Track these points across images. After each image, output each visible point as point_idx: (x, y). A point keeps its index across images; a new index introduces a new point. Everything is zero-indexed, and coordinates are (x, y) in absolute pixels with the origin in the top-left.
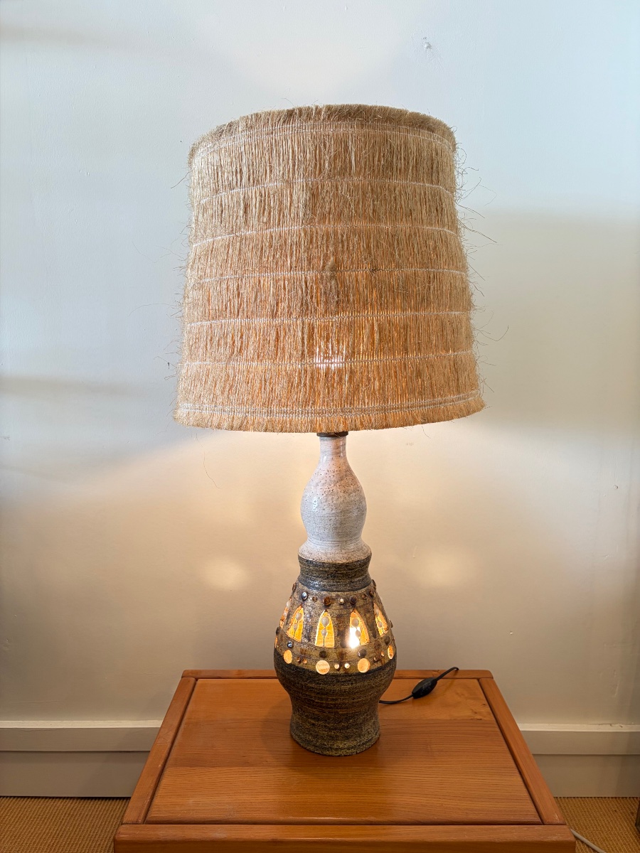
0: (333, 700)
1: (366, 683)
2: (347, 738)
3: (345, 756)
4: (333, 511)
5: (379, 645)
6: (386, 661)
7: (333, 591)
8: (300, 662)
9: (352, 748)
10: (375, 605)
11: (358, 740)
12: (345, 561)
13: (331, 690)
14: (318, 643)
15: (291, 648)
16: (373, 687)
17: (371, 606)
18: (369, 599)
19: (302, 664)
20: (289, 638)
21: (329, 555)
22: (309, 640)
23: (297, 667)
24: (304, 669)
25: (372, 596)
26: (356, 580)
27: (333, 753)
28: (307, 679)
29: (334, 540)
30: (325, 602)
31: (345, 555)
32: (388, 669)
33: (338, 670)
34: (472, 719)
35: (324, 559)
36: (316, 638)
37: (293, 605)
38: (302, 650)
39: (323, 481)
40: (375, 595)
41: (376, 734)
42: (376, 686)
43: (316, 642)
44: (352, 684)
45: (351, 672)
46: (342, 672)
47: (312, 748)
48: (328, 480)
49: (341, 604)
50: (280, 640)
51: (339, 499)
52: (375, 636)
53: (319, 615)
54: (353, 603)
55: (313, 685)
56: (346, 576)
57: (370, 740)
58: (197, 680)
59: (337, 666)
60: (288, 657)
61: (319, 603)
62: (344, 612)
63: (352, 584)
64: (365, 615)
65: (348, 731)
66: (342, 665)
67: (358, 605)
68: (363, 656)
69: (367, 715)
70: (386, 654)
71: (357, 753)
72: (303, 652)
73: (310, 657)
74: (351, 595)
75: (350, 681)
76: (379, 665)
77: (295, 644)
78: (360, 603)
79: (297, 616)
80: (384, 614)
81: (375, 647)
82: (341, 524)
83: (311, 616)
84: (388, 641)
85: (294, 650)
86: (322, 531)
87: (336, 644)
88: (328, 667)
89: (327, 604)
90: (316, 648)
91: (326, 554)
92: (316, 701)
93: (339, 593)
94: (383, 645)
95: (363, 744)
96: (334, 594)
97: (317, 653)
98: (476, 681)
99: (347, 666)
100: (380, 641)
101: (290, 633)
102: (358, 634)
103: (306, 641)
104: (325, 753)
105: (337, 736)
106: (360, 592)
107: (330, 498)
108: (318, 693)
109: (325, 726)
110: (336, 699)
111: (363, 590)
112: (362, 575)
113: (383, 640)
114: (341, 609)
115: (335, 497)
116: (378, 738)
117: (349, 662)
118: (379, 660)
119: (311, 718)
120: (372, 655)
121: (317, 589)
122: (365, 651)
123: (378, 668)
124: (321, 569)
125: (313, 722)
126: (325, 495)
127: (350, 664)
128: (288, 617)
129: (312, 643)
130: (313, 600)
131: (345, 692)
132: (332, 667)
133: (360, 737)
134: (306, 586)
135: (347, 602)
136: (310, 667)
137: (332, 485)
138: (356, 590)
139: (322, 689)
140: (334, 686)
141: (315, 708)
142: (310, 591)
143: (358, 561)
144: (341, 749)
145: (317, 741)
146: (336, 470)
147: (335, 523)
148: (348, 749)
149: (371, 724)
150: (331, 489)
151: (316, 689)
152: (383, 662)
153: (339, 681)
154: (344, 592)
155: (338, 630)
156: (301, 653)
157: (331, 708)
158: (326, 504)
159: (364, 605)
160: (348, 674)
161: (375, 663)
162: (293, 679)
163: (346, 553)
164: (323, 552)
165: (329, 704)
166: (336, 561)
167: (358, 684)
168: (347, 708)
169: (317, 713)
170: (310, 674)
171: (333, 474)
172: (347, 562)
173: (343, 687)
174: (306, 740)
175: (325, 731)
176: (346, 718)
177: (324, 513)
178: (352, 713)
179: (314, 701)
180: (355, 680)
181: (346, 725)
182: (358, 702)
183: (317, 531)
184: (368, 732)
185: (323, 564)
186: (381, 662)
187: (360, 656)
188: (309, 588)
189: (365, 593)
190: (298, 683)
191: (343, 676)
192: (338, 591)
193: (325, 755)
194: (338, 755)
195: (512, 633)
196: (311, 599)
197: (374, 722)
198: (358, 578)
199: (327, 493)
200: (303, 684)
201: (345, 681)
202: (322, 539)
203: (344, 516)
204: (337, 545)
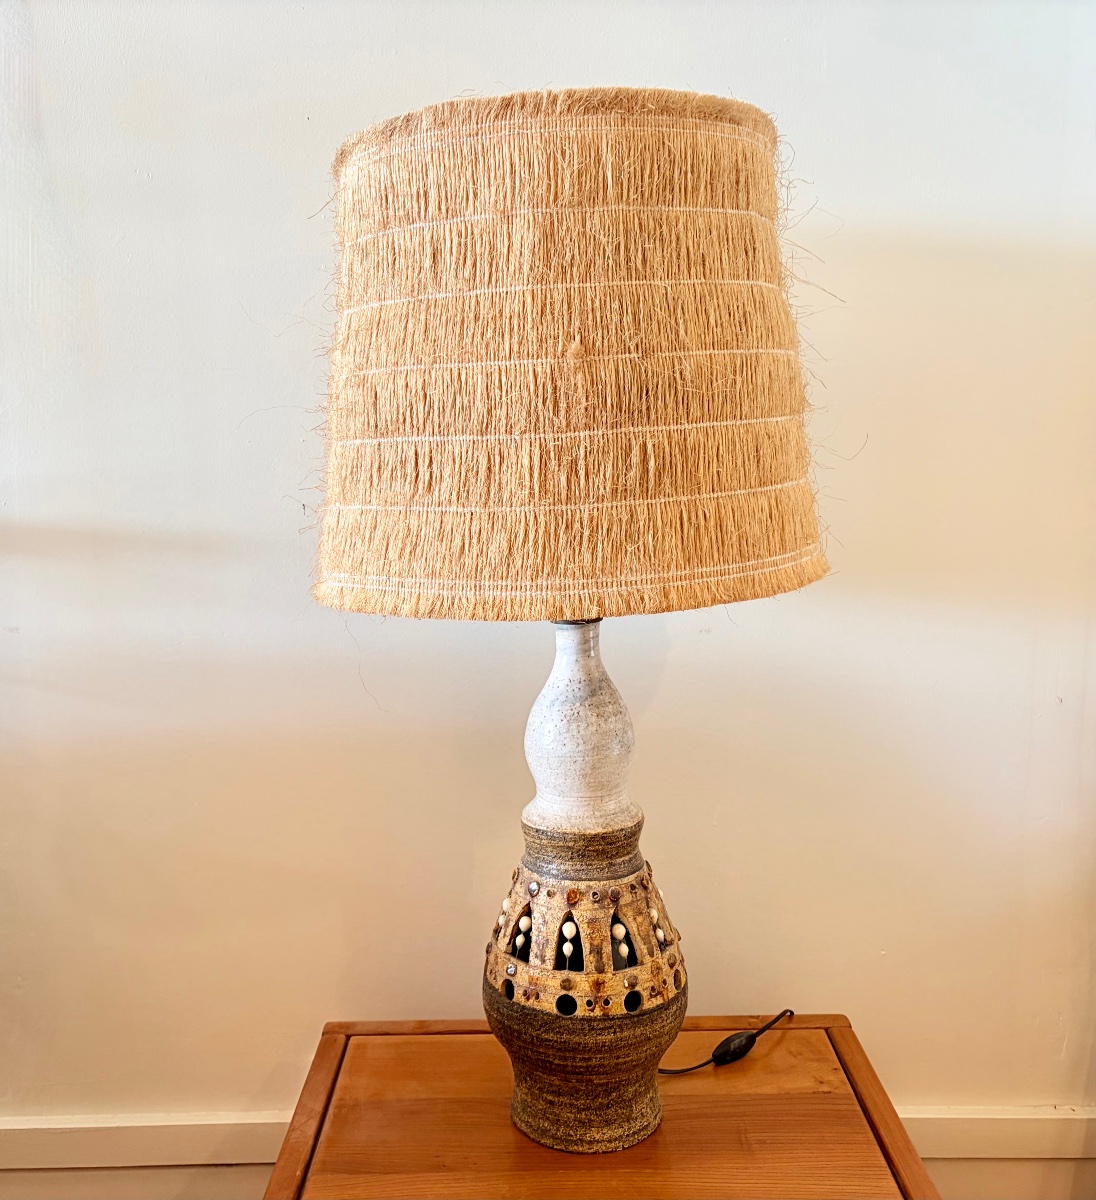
0: (585, 1059)
1: (638, 1032)
2: (608, 1123)
3: (604, 1152)
4: (580, 748)
5: (660, 968)
6: (671, 996)
7: (581, 880)
8: (528, 999)
9: (616, 1139)
10: (651, 903)
11: (626, 1127)
12: (600, 830)
13: (580, 1044)
15: (512, 976)
16: (649, 1039)
17: (644, 904)
18: (640, 892)
19: (531, 1001)
20: (509, 959)
21: (573, 820)
22: (543, 962)
23: (524, 1007)
24: (534, 1010)
25: (645, 887)
26: (619, 860)
27: (585, 1148)
28: (541, 1026)
29: (581, 795)
30: (568, 899)
31: (601, 820)
32: (675, 1008)
33: (592, 1010)
34: (814, 1093)
35: (566, 827)
37: (514, 905)
38: (532, 978)
39: (562, 698)
40: (650, 886)
41: (655, 1118)
42: (655, 1036)
44: (615, 1033)
45: (611, 1013)
46: (597, 1013)
47: (549, 1142)
48: (570, 696)
49: (595, 901)
50: (494, 964)
51: (590, 728)
52: (651, 954)
53: (559, 919)
54: (615, 899)
55: (550, 1036)
56: (601, 854)
57: (646, 1127)
58: (348, 1038)
61: (558, 901)
62: (600, 914)
63: (613, 868)
64: (634, 919)
65: (609, 1112)
66: (597, 1001)
67: (622, 902)
68: (632, 987)
69: (640, 1086)
70: (671, 984)
71: (623, 1149)
72: (532, 981)
73: (544, 990)
74: (611, 886)
75: (611, 1028)
76: (659, 1001)
77: (519, 970)
78: (626, 898)
80: (666, 918)
81: (652, 972)
82: (593, 768)
83: (545, 922)
84: (674, 961)
85: (518, 976)
86: (562, 781)
89: (572, 902)
90: (554, 975)
91: (569, 818)
92: (556, 1062)
93: (591, 883)
94: (667, 967)
95: (634, 1133)
96: (582, 885)
97: (556, 983)
98: (821, 1031)
100: (660, 962)
103: (537, 963)
104: (571, 1149)
105: (590, 1120)
106: (625, 880)
107: (574, 726)
108: (559, 1049)
109: (571, 1105)
110: (590, 1059)
111: (631, 877)
112: (628, 853)
113: (665, 961)
114: (595, 909)
115: (584, 725)
116: (659, 1125)
118: (659, 993)
119: (548, 1092)
120: (647, 985)
121: (555, 877)
122: (636, 978)
123: (658, 1006)
124: (561, 844)
125: (550, 1098)
126: (565, 721)
128: (507, 924)
129: (548, 967)
130: (548, 894)
131: (603, 1046)
132: (581, 1005)
133: (628, 1121)
134: (538, 872)
135: (605, 897)
136: (545, 1006)
137: (578, 704)
138: (620, 877)
139: (565, 1042)
140: (585, 1035)
141: (554, 1075)
142: (543, 880)
143: (622, 830)
144: (598, 1142)
145: (558, 1130)
146: (583, 679)
147: (583, 766)
148: (610, 1141)
149: (646, 1101)
150: (576, 712)
151: (556, 1041)
152: (665, 996)
153: (593, 1029)
154: (600, 881)
155: (591, 944)
156: (530, 983)
157: (580, 1073)
158: (567, 735)
159: (633, 902)
160: (608, 1016)
161: (653, 999)
162: (516, 1027)
163: (601, 816)
164: (564, 815)
165: (576, 1067)
166: (585, 829)
167: (626, 1034)
168: (607, 1074)
169: (558, 1083)
170: (545, 1017)
171: (579, 686)
172: (604, 831)
173: (600, 1037)
174: (539, 1128)
175: (571, 1112)
176: (606, 1090)
177: (565, 750)
178: (616, 1082)
179: (552, 1063)
180: (620, 1027)
181: (605, 1101)
182: (625, 1063)
183: (553, 781)
184: (642, 1114)
185: (564, 836)
186: (663, 996)
187: (627, 985)
188: (541, 876)
189: (634, 883)
190: (526, 1034)
191: (600, 1020)
192: (590, 880)
193: (571, 1152)
194: (592, 1151)
195: (883, 953)
196: (545, 893)
197: (651, 1099)
198: (623, 859)
199: (568, 718)
200: (534, 1034)
201: (603, 1029)
202: (562, 794)
203: (597, 755)
204: (586, 803)
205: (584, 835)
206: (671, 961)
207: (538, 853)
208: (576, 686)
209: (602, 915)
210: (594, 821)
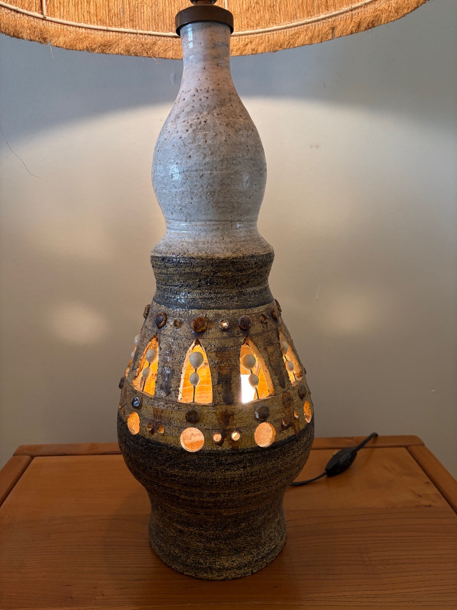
0: (211, 495)
1: (269, 465)
2: (237, 551)
3: (233, 579)
4: (207, 159)
5: (290, 399)
6: (302, 427)
7: (209, 308)
8: (152, 432)
9: (245, 565)
10: (281, 336)
11: (255, 553)
12: (229, 254)
13: (206, 480)
14: (184, 396)
15: (138, 408)
16: (281, 472)
17: (275, 335)
18: (270, 322)
19: (156, 434)
20: (136, 392)
21: (201, 246)
22: (168, 393)
23: (148, 441)
24: (159, 444)
25: (275, 319)
26: (250, 290)
27: (215, 576)
28: (166, 461)
29: (209, 217)
30: (195, 328)
31: (231, 246)
32: (305, 439)
33: (220, 444)
34: (417, 506)
35: (193, 251)
36: (181, 389)
37: (143, 337)
38: (156, 410)
39: (187, 109)
40: (279, 319)
41: (282, 539)
42: (286, 469)
43: (180, 396)
44: (244, 467)
45: (241, 447)
46: (226, 446)
47: (179, 568)
48: (197, 106)
49: (224, 330)
50: (124, 396)
51: (219, 137)
52: (283, 386)
53: (186, 349)
54: (245, 328)
55: (176, 471)
56: (232, 282)
57: (273, 551)
58: (32, 457)
59: (217, 437)
60: (134, 424)
61: (185, 330)
62: (230, 343)
63: (243, 298)
64: (265, 349)
65: (239, 540)
66: (226, 434)
67: (253, 331)
68: (263, 418)
69: (269, 514)
70: (302, 415)
71: (253, 573)
72: (158, 414)
73: (169, 422)
74: (242, 314)
75: (240, 462)
76: (290, 433)
77: (145, 402)
78: (256, 328)
79: (149, 353)
80: (294, 351)
81: (284, 403)
82: (222, 184)
83: (171, 353)
84: (303, 394)
85: (143, 409)
86: (187, 200)
87: (214, 397)
88: (201, 437)
89: (199, 331)
90: (180, 405)
91: (196, 243)
92: (183, 497)
93: (220, 312)
94: (296, 399)
95: (263, 558)
96: (210, 314)
97: (182, 415)
98: (404, 449)
99: (235, 436)
100: (291, 392)
101: (137, 384)
102: (254, 381)
103: (163, 394)
104: (200, 576)
105: (220, 550)
106: (256, 310)
107: (200, 135)
108: (185, 485)
109: (200, 535)
110: (218, 495)
111: (262, 309)
112: (259, 284)
113: (296, 391)
114: (224, 338)
115: (211, 134)
116: (285, 544)
117: (238, 430)
118: (291, 425)
119: (177, 522)
120: (278, 416)
121: (182, 306)
122: (267, 409)
123: (289, 438)
124: (187, 270)
125: (179, 527)
126: (190, 130)
127: (240, 432)
128: (136, 358)
129: (174, 399)
130: (175, 324)
131: (232, 482)
132: (208, 439)
133: (257, 547)
134: (165, 304)
135: (235, 325)
136: (170, 440)
137: (205, 113)
138: (250, 307)
139: (191, 477)
140: (213, 471)
141: (182, 508)
142: (171, 311)
143: (253, 256)
144: (227, 569)
145: (188, 557)
146: (211, 88)
147: (210, 181)
148: (239, 568)
149: (274, 525)
150: (203, 120)
151: (182, 477)
152: (297, 428)
153: (221, 464)
154: (229, 309)
155: (219, 374)
156: (155, 416)
157: (208, 508)
158: (193, 146)
159: (263, 332)
160: (237, 450)
161: (285, 431)
162: (141, 461)
163: (231, 242)
164: (191, 240)
165: (203, 502)
166: (213, 254)
167: (256, 468)
168: (236, 507)
169: (186, 515)
170: (170, 452)
171: (206, 95)
172: (234, 256)
173: (229, 473)
174: (170, 554)
175: (200, 542)
176: (235, 521)
177: (191, 162)
178: (245, 514)
179: (178, 498)
180: (250, 461)
181: (234, 531)
182: (255, 497)
183: (179, 202)
184: (270, 539)
185: (191, 261)
186: (294, 427)
187: (257, 417)
188: (169, 307)
189: (264, 313)
190: (151, 468)
191: (228, 454)
192: (219, 308)
193: (201, 579)
194: (222, 578)
195: (433, 391)
196: (172, 323)
197: (279, 523)
198: (254, 288)
199: (194, 127)
200: (159, 468)
201: (232, 464)
202: (188, 218)
203: (227, 169)
204: (215, 227)
205: (212, 259)
206: (301, 393)
207: (166, 284)
208: (202, 96)
209: (232, 344)
210: (223, 246)
